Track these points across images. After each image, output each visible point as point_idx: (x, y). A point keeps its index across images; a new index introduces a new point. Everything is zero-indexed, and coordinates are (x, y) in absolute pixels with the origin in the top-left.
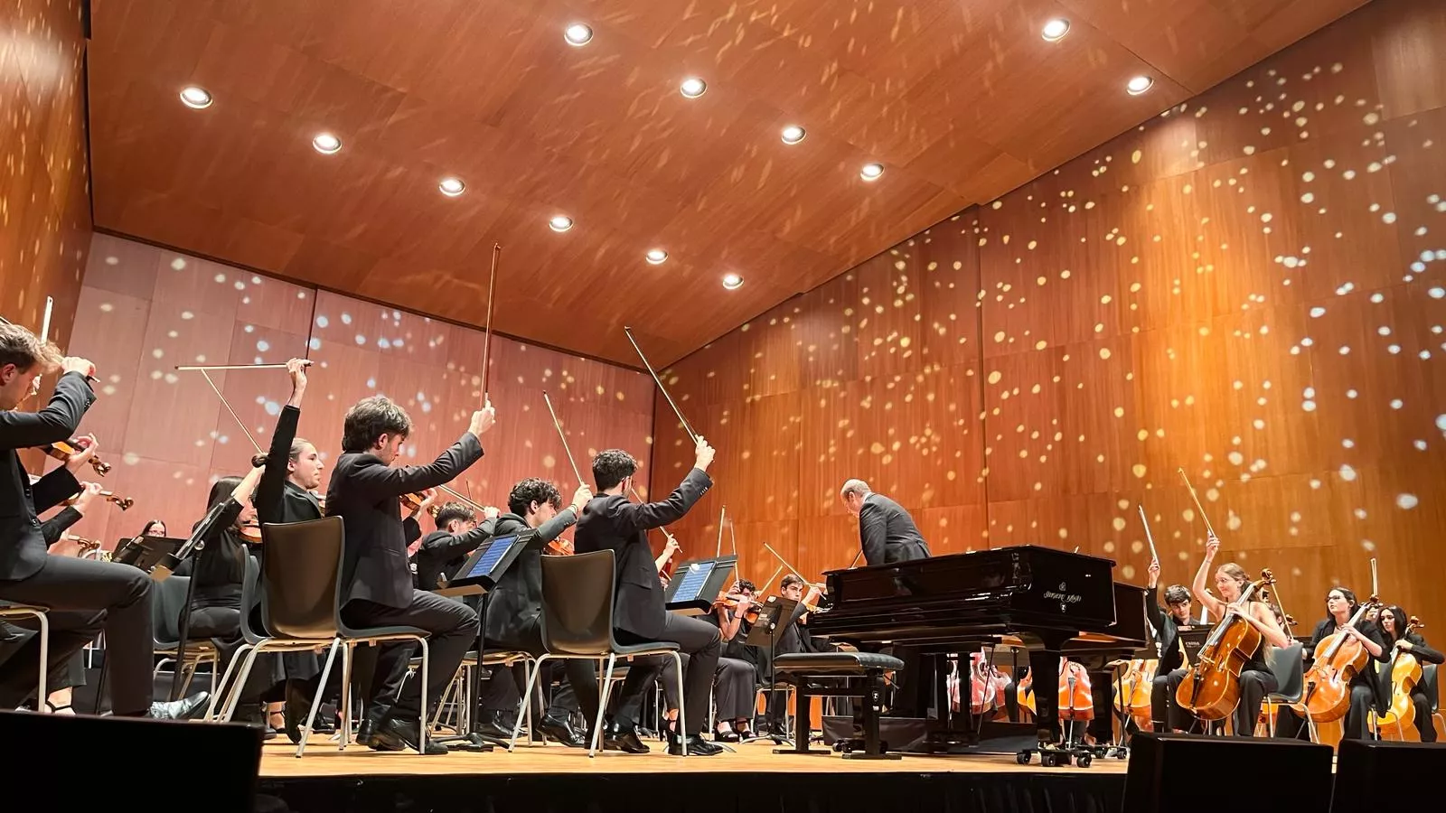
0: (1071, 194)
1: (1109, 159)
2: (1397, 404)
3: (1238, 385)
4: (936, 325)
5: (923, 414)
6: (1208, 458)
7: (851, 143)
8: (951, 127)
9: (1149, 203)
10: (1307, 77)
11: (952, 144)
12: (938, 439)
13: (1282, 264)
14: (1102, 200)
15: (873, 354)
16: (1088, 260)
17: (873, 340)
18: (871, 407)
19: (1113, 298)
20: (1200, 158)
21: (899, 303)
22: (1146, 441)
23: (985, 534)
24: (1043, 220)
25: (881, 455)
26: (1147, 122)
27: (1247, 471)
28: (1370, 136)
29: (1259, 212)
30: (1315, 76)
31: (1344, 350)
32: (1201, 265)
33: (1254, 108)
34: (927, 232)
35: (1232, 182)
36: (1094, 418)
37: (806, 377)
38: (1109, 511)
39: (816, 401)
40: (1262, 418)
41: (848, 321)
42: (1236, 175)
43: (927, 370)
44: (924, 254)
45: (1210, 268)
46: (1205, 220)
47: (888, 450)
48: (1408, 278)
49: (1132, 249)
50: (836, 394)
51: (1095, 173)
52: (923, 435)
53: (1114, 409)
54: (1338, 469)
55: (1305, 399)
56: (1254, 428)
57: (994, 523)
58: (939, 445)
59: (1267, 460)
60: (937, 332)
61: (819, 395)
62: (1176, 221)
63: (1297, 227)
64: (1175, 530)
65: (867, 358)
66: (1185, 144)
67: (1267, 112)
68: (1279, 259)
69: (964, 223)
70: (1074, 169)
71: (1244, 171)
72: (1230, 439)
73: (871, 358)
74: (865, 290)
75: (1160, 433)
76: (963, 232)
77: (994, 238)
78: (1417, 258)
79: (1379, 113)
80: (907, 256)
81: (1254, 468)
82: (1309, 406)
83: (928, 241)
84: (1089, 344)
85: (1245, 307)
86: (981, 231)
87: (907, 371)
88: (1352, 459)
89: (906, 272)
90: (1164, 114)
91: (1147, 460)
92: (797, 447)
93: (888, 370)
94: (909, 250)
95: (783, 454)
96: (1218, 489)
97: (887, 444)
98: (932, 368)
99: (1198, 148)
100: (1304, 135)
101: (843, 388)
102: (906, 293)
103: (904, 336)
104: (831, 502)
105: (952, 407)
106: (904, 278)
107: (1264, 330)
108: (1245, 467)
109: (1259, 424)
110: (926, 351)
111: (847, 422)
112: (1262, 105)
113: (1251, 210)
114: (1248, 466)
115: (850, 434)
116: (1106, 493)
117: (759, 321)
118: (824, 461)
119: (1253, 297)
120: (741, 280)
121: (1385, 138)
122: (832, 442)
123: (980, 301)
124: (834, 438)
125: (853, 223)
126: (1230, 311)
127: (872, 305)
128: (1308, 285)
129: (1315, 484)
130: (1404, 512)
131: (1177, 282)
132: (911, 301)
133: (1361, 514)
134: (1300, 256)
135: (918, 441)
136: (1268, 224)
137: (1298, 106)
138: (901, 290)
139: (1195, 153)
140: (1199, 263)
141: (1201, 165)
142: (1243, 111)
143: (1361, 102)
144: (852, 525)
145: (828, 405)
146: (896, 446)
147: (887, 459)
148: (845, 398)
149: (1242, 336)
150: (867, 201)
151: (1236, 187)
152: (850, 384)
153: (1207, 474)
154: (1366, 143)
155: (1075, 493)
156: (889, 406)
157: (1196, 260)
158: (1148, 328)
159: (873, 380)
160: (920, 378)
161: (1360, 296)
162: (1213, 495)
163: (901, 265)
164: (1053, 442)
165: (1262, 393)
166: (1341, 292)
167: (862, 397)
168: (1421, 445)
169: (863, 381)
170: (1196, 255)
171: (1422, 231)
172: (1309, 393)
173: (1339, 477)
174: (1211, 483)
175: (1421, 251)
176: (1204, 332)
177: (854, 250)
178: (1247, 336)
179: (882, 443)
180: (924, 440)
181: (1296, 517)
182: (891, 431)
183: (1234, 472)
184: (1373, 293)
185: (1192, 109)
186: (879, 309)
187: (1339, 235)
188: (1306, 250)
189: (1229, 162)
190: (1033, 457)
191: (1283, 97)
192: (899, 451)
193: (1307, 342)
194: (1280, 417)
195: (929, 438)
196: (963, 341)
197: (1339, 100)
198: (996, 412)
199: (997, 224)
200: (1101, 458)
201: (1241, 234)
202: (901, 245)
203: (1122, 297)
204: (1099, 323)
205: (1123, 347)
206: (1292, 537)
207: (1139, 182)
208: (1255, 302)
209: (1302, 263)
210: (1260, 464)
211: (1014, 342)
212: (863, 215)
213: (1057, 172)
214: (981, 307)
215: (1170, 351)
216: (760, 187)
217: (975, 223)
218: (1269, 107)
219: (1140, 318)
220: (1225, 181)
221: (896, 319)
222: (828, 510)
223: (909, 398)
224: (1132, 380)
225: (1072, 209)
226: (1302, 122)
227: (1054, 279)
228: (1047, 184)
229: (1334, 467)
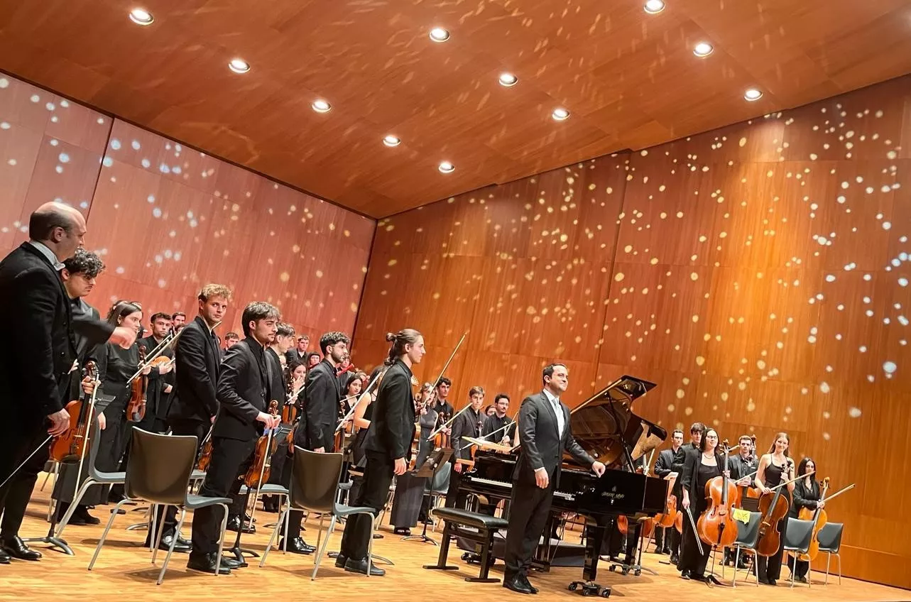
0: (695, 157)
1: (724, 139)
2: (863, 349)
3: (773, 317)
4: (587, 231)
5: (567, 292)
6: (744, 361)
7: (549, 94)
8: (621, 97)
9: (744, 176)
10: (860, 115)
11: (620, 108)
12: (574, 312)
13: (816, 241)
14: (714, 167)
15: (541, 241)
16: (696, 207)
17: (542, 231)
18: (532, 280)
19: (708, 239)
20: (782, 154)
21: (564, 208)
22: (708, 342)
23: (593, 384)
24: (673, 172)
25: (533, 316)
26: (754, 120)
27: (766, 374)
28: (888, 168)
29: (811, 202)
30: (864, 116)
31: (841, 307)
32: (767, 229)
33: (823, 128)
34: (593, 161)
35: (799, 176)
36: (679, 319)
37: (490, 248)
38: (676, 384)
39: (494, 268)
40: (783, 342)
41: (528, 213)
42: (802, 172)
43: (576, 262)
44: (588, 176)
45: (772, 233)
46: (776, 199)
47: (539, 313)
48: (888, 269)
49: (727, 206)
50: (509, 266)
51: (714, 147)
52: (564, 307)
53: (693, 315)
54: (820, 384)
55: (811, 335)
56: (776, 347)
57: (600, 377)
58: (574, 317)
59: (779, 370)
60: (587, 236)
61: (497, 262)
62: (759, 195)
63: (831, 218)
64: (714, 405)
65: (535, 243)
66: (775, 141)
67: (830, 133)
68: (816, 237)
69: (619, 160)
70: (701, 139)
71: (807, 171)
72: (761, 352)
73: (538, 244)
74: (543, 193)
75: (719, 338)
76: (618, 167)
77: (638, 176)
78: (896, 256)
79: (897, 152)
80: (576, 175)
81: (771, 374)
82: (812, 340)
83: (593, 167)
84: (685, 268)
85: (788, 264)
86: (630, 169)
87: (561, 259)
88: (830, 379)
89: (573, 186)
90: (766, 116)
91: (706, 355)
92: (475, 298)
93: (549, 256)
94: (578, 171)
95: (464, 300)
96: (747, 383)
97: (539, 308)
98: (579, 261)
99: (783, 147)
100: (849, 155)
101: (515, 261)
102: (571, 201)
103: (565, 233)
104: (493, 342)
105: (588, 292)
106: (571, 191)
107: (797, 283)
108: (766, 372)
109: (780, 345)
110: (577, 247)
111: (513, 287)
112: (828, 128)
113: (806, 199)
114: (768, 371)
115: (514, 296)
116: (676, 372)
117: (462, 197)
118: (492, 313)
119: (794, 259)
120: (453, 167)
121: (897, 171)
122: (501, 299)
123: (620, 220)
124: (502, 296)
125: (542, 144)
126: (779, 266)
127: (545, 207)
128: (829, 259)
129: (804, 391)
130: (852, 419)
131: (750, 237)
132: (573, 210)
133: (827, 415)
134: (829, 238)
135: (560, 311)
136: (814, 211)
137: (850, 134)
138: (568, 199)
139: (780, 150)
140: (766, 227)
141: (782, 159)
142: (816, 128)
143: (888, 142)
144: (504, 361)
145: (502, 271)
146: (545, 311)
147: (537, 320)
148: (515, 269)
149: (782, 284)
150: (554, 133)
151: (800, 180)
152: (520, 260)
153: (741, 371)
154: (885, 171)
155: (657, 367)
156: (544, 282)
157: (765, 226)
158: (725, 265)
159: (537, 260)
160: (570, 267)
161: (858, 273)
162: (742, 386)
163: (571, 181)
164: (649, 330)
165: (786, 324)
166: (847, 268)
167: (528, 272)
168: (871, 378)
169: (530, 260)
170: (766, 222)
171: (904, 239)
172: (814, 331)
173: (819, 389)
174: (743, 378)
175: (901, 252)
176: (760, 275)
177: (539, 163)
178: (785, 285)
179: (535, 308)
180: (564, 311)
181: (789, 410)
182: (543, 300)
183: (758, 374)
184: (865, 273)
185: (784, 118)
186: (550, 210)
187: (854, 230)
188: (833, 235)
189: (799, 162)
190: (634, 337)
191: (842, 125)
192: (546, 315)
193: (820, 297)
194: (793, 344)
195: (568, 310)
196: (603, 246)
197: (875, 137)
198: (616, 301)
199: (642, 167)
200: (677, 348)
201: (796, 214)
202: (574, 166)
203: (714, 240)
204: (695, 254)
205: (706, 275)
206: (784, 423)
207: (741, 159)
208: (795, 262)
209: (829, 243)
210: (775, 372)
211: (637, 255)
212: (550, 141)
213: (689, 139)
214: (619, 224)
215: (736, 284)
216: (478, 109)
217: (627, 162)
218: (832, 130)
219: (721, 257)
220: (794, 176)
221: (560, 220)
222: (489, 348)
223: (559, 279)
224: (707, 299)
225: (693, 169)
226: (849, 146)
227: (671, 216)
228: (681, 147)
229: (817, 383)
